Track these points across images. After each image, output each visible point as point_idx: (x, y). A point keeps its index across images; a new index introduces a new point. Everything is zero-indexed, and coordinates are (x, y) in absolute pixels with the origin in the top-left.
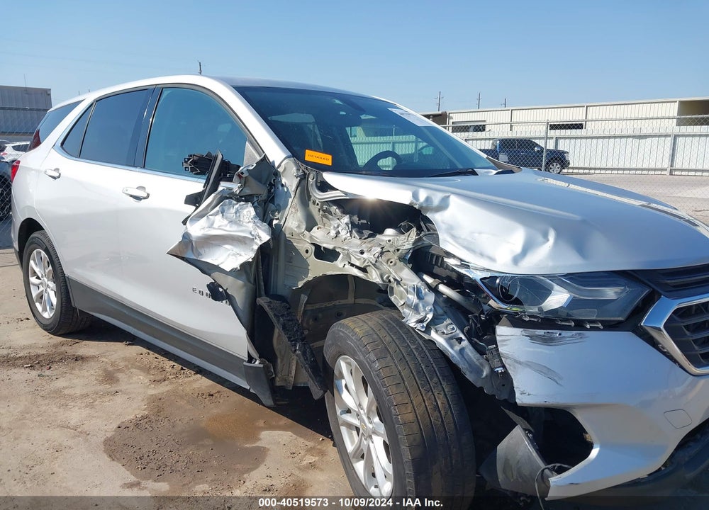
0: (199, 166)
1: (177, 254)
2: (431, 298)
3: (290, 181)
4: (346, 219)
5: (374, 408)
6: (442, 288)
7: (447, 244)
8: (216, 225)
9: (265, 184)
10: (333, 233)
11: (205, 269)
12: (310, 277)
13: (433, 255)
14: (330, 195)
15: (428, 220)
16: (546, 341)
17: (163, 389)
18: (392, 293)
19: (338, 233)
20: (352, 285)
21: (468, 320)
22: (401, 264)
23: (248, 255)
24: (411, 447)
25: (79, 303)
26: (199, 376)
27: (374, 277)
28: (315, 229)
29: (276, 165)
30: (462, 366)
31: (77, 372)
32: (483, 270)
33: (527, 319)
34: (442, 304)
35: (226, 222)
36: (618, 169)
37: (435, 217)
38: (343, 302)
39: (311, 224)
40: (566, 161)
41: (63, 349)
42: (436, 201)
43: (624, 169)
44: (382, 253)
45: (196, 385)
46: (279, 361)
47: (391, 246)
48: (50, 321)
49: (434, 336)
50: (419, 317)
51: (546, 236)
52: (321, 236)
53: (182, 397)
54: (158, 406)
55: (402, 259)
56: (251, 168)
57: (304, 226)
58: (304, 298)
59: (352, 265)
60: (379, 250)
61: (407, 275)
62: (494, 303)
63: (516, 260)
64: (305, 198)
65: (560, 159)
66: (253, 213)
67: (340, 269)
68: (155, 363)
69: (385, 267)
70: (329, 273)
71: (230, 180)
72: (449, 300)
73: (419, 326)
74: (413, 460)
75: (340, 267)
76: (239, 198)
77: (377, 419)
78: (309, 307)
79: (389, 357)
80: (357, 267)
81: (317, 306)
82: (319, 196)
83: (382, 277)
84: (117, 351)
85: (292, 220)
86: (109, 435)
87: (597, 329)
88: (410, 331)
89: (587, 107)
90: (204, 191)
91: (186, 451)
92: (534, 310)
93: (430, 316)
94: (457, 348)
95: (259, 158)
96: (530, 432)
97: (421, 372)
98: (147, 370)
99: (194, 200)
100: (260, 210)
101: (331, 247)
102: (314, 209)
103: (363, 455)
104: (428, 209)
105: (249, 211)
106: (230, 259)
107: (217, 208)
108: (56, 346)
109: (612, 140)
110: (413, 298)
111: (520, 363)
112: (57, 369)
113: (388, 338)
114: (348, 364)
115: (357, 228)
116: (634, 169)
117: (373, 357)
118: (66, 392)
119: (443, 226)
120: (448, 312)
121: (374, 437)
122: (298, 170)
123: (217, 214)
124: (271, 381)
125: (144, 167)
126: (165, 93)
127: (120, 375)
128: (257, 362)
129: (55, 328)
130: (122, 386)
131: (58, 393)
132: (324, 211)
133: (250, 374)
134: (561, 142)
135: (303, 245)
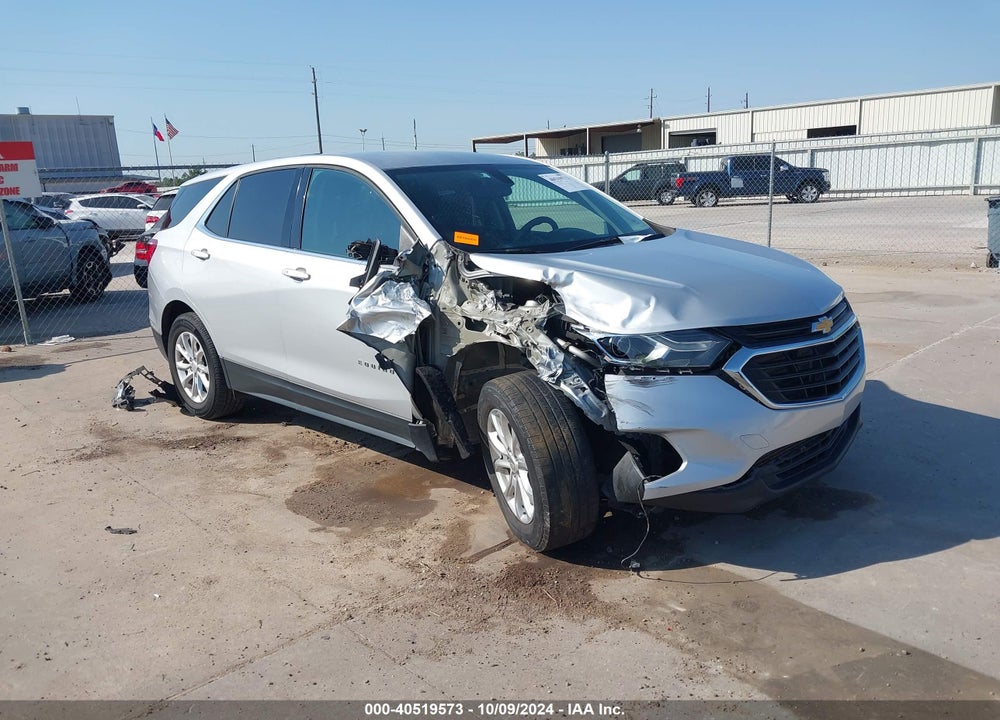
0: (361, 251)
1: (346, 330)
2: (561, 357)
3: (442, 262)
4: (491, 294)
5: (518, 446)
6: (572, 349)
7: (571, 312)
8: (380, 303)
9: (419, 265)
10: (481, 307)
11: (370, 342)
12: (462, 345)
13: (565, 322)
14: (476, 274)
15: (556, 293)
16: (643, 384)
17: (330, 461)
18: (530, 355)
19: (485, 306)
20: (502, 352)
21: (593, 373)
22: (537, 331)
23: (411, 329)
24: (543, 468)
25: (235, 384)
26: (364, 448)
27: (516, 343)
28: (465, 303)
29: (429, 247)
30: (585, 408)
31: (241, 450)
32: (600, 332)
33: (633, 369)
34: (572, 363)
35: (388, 300)
36: (901, 190)
37: (563, 292)
38: (495, 367)
39: (461, 299)
40: (825, 183)
41: (220, 432)
42: (562, 279)
43: (909, 190)
44: (522, 322)
45: (362, 456)
46: (440, 422)
47: (530, 316)
48: (203, 405)
49: (563, 386)
50: (551, 373)
51: (648, 303)
52: (471, 309)
53: (350, 467)
54: (329, 475)
55: (538, 326)
56: (409, 253)
57: (455, 302)
58: (459, 365)
59: (498, 334)
60: (520, 319)
61: (543, 340)
62: (608, 358)
63: (624, 324)
64: (456, 277)
65: (817, 180)
66: (412, 292)
67: (488, 338)
68: (317, 440)
69: (524, 334)
70: (478, 341)
71: (390, 263)
72: (578, 359)
73: (550, 380)
74: (545, 477)
75: (488, 335)
76: (398, 279)
77: (521, 456)
78: (464, 373)
79: (525, 404)
80: (503, 336)
81: (472, 372)
82: (467, 274)
83: (521, 342)
84: (276, 432)
85: (445, 297)
86: (289, 497)
87: (689, 374)
88: (544, 384)
89: (861, 101)
90: (366, 274)
91: (361, 506)
92: (639, 362)
93: (560, 372)
94: (581, 395)
95: (414, 243)
96: (637, 456)
97: (550, 413)
98: (311, 446)
99: (358, 282)
100: (417, 287)
101: (479, 319)
102: (464, 286)
103: (514, 491)
104: (556, 285)
105: (408, 291)
106: (394, 333)
107: (380, 288)
108: (213, 429)
109: (891, 149)
110: (546, 358)
111: (621, 401)
112: (221, 450)
113: (525, 390)
114: (498, 416)
115: (501, 301)
116: (922, 189)
117: (512, 404)
118: (238, 467)
119: (569, 298)
120: (577, 369)
121: (520, 471)
122: (448, 252)
123: (380, 293)
124: (434, 440)
125: (300, 248)
126: (316, 174)
127: (285, 452)
128: (421, 423)
129: (208, 413)
130: (289, 460)
131: (229, 468)
132: (472, 288)
133: (414, 434)
134: (819, 156)
135: (456, 318)
